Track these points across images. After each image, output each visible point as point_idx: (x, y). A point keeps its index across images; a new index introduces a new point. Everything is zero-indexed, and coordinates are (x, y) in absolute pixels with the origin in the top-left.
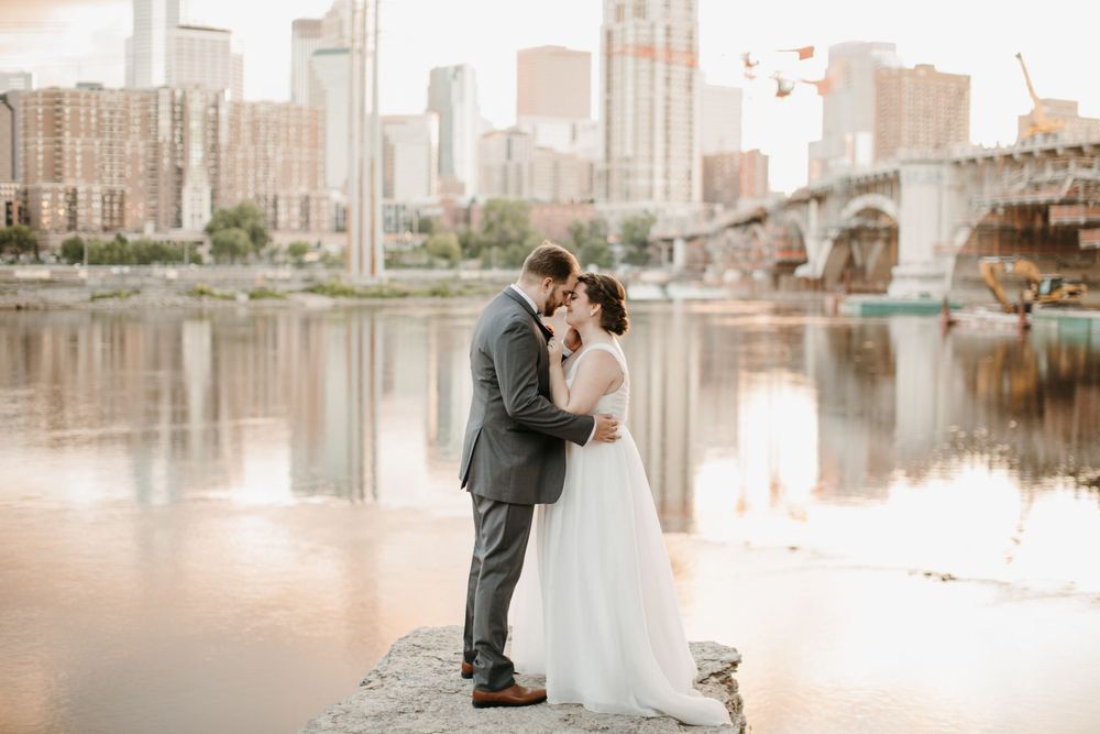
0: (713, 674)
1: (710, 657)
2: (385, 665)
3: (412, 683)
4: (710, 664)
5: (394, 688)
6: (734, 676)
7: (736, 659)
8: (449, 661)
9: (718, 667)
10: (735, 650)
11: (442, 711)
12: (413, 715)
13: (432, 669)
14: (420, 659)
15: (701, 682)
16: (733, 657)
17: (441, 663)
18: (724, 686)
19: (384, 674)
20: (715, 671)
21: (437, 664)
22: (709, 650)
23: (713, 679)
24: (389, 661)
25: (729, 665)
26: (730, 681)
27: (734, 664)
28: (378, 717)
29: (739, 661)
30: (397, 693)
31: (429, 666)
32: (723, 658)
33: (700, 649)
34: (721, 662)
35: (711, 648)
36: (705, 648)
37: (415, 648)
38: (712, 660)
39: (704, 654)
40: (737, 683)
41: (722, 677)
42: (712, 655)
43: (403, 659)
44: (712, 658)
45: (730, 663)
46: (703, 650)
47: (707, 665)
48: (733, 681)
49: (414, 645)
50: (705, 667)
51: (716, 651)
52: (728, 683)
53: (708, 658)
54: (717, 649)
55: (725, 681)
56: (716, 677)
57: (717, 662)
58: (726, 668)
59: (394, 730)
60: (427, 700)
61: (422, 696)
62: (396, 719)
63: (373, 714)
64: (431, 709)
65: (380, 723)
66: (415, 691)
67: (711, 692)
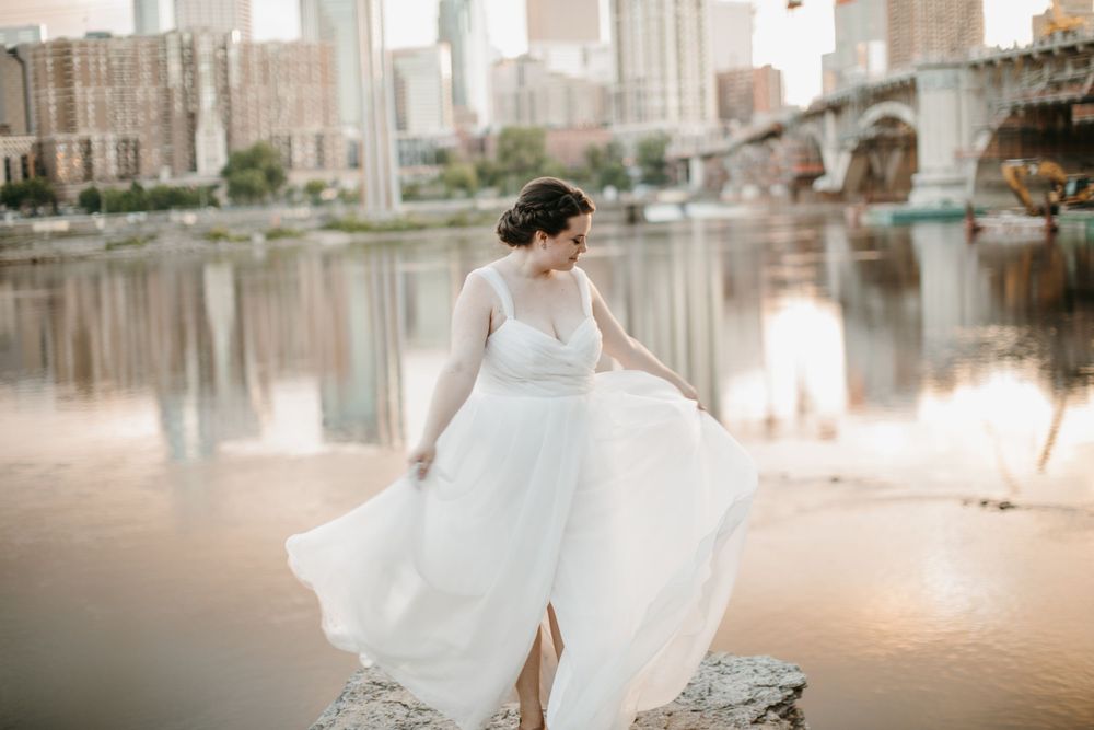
0: (771, 707)
1: (766, 681)
2: (333, 717)
4: (765, 692)
6: (798, 703)
7: (800, 683)
8: (417, 709)
9: (778, 697)
10: (797, 669)
13: (392, 722)
14: (377, 707)
15: (756, 722)
16: (795, 679)
17: (405, 711)
18: (786, 724)
20: (774, 703)
22: (764, 671)
23: (772, 715)
24: (339, 711)
25: (790, 692)
26: (794, 712)
29: (805, 686)
31: (390, 717)
32: (782, 683)
33: (750, 670)
34: (781, 688)
35: (766, 666)
36: (757, 668)
37: (375, 687)
38: (768, 686)
39: (756, 676)
40: (802, 713)
41: (783, 710)
42: (768, 678)
43: (356, 708)
44: (767, 683)
45: (794, 689)
46: (755, 671)
47: (762, 693)
48: (798, 711)
49: (374, 683)
50: (760, 698)
51: (773, 672)
52: (792, 716)
53: (763, 684)
54: (774, 668)
55: (788, 714)
56: (775, 711)
57: (774, 689)
58: (789, 696)
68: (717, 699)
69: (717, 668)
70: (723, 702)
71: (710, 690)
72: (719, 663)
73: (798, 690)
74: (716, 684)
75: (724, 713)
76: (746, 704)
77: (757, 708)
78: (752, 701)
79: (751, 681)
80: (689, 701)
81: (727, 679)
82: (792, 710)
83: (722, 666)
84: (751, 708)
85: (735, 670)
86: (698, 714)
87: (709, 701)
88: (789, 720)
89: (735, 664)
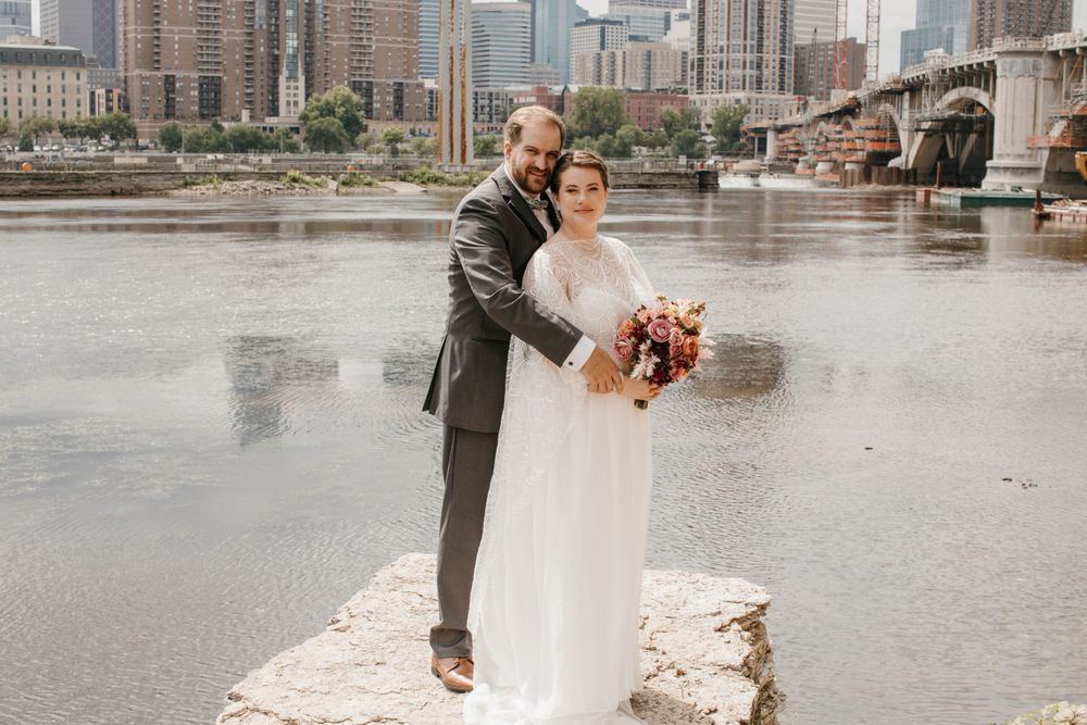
0: (735, 620)
1: (735, 598)
2: (359, 601)
3: (380, 625)
4: (733, 607)
5: (360, 632)
6: (762, 620)
7: (764, 602)
9: (741, 611)
12: (372, 668)
13: (409, 608)
14: (397, 595)
15: (719, 630)
16: (760, 598)
17: (421, 599)
18: (747, 634)
19: (354, 612)
20: (738, 616)
21: (416, 601)
22: (735, 590)
23: (736, 626)
25: (755, 609)
28: (330, 670)
29: (768, 604)
31: (407, 604)
32: (748, 600)
33: (723, 589)
34: (746, 605)
35: (737, 586)
36: (730, 587)
37: (397, 580)
38: (735, 602)
39: (727, 594)
40: (764, 629)
41: (747, 623)
42: (737, 596)
43: (379, 595)
44: (736, 600)
45: (758, 606)
46: (727, 589)
47: (729, 608)
48: (762, 626)
49: (397, 577)
50: (726, 611)
51: (742, 591)
52: (755, 629)
53: (731, 600)
54: (744, 588)
55: (751, 627)
56: (739, 624)
57: (741, 605)
58: (753, 612)
59: (345, 688)
60: (394, 649)
61: (389, 643)
62: (350, 674)
63: (326, 666)
64: (395, 660)
65: (330, 679)
66: (383, 636)
67: (729, 642)
68: (690, 610)
69: (694, 585)
70: (694, 612)
71: (685, 602)
72: (697, 581)
73: (763, 607)
74: (691, 598)
75: (693, 621)
76: (715, 615)
77: (723, 619)
78: (719, 613)
79: (722, 598)
80: (665, 609)
81: (701, 594)
82: (757, 625)
83: (699, 584)
84: (717, 618)
85: (709, 588)
86: (670, 620)
87: (682, 611)
88: (751, 632)
89: (711, 583)
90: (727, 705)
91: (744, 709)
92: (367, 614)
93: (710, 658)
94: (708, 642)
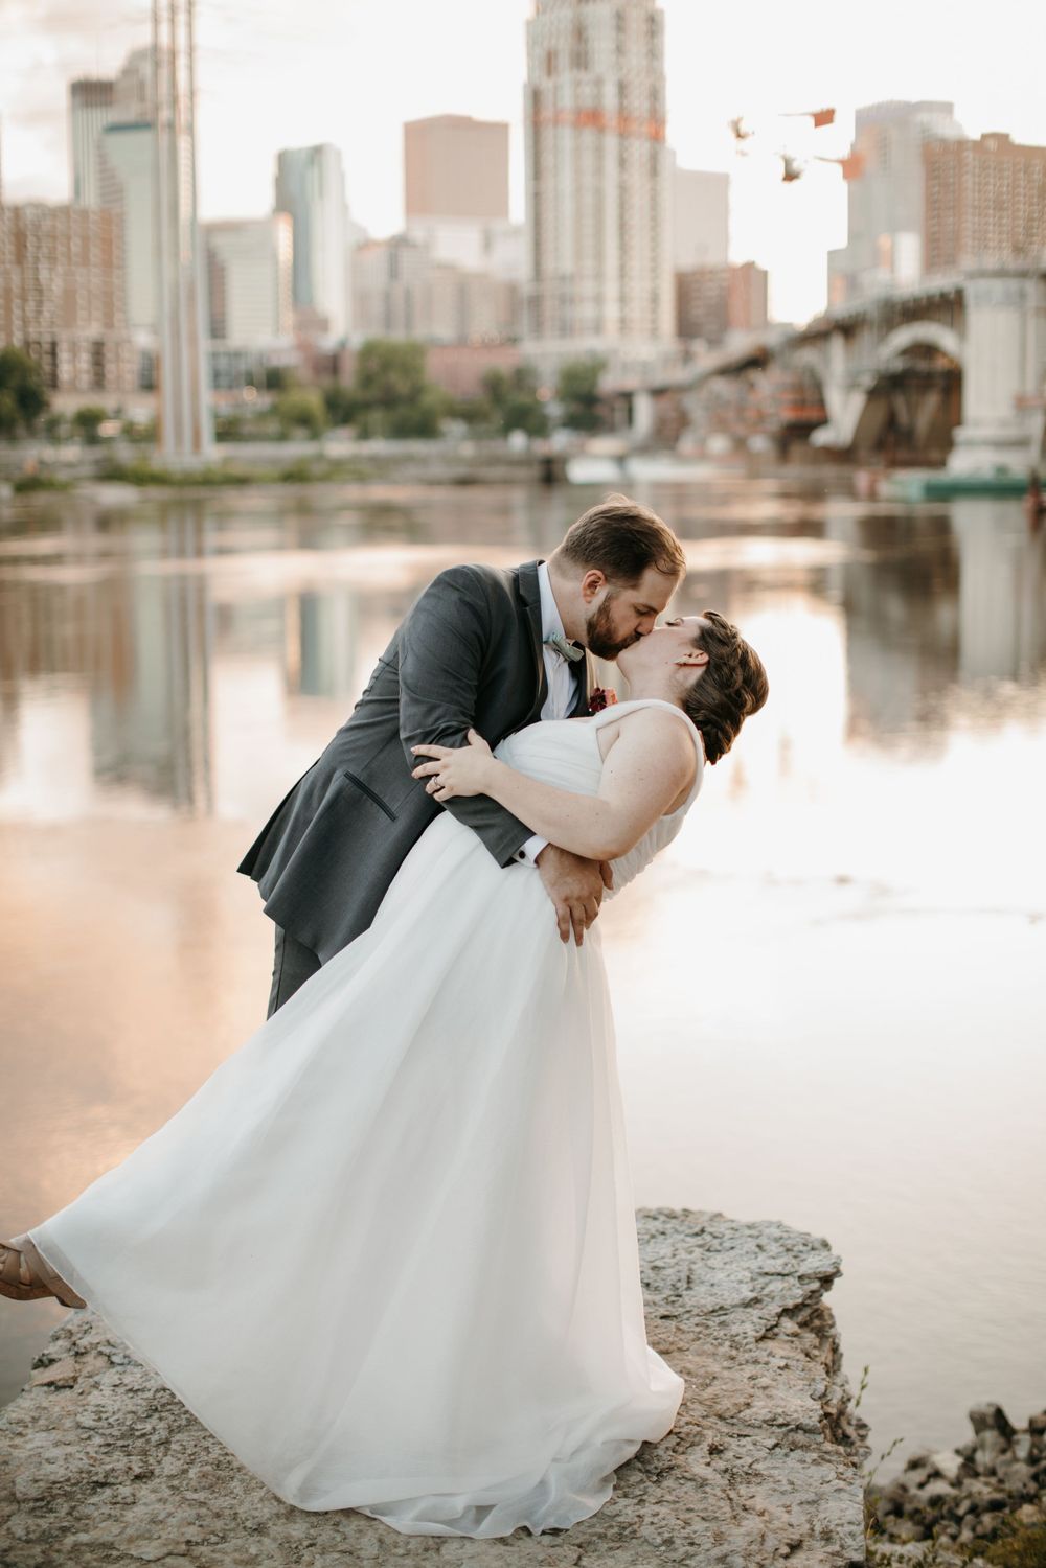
0: (787, 1312)
1: (776, 1265)
4: (777, 1285)
6: (828, 1299)
7: (831, 1270)
9: (796, 1293)
10: (826, 1245)
11: (193, 1473)
12: (127, 1490)
15: (763, 1338)
16: (823, 1263)
19: (83, 1343)
20: (790, 1303)
22: (774, 1248)
23: (788, 1325)
25: (815, 1285)
26: (820, 1316)
27: (827, 1281)
28: (45, 1501)
29: (837, 1273)
30: (99, 1413)
32: (804, 1269)
33: (751, 1245)
34: (800, 1278)
35: (777, 1240)
36: (763, 1241)
38: (779, 1274)
39: (762, 1256)
40: (831, 1316)
41: (803, 1315)
42: (780, 1261)
44: (780, 1269)
45: (820, 1279)
46: (759, 1246)
47: (771, 1287)
48: (826, 1313)
50: (767, 1296)
51: (788, 1250)
52: (817, 1323)
53: (773, 1271)
54: (789, 1243)
55: (811, 1320)
56: (791, 1318)
57: (791, 1280)
58: (813, 1292)
59: (76, 1547)
60: (164, 1434)
61: (154, 1420)
62: (83, 1510)
63: (34, 1492)
64: (170, 1465)
65: (44, 1523)
66: (140, 1403)
67: (787, 1367)
68: (700, 1297)
69: (699, 1240)
70: (710, 1303)
71: (689, 1281)
72: (703, 1231)
74: (699, 1269)
75: (714, 1322)
76: (747, 1305)
77: (764, 1313)
78: (757, 1301)
79: (754, 1265)
80: (658, 1298)
81: (716, 1260)
82: (819, 1313)
83: (707, 1237)
84: (755, 1312)
85: (727, 1244)
86: (672, 1324)
87: (689, 1299)
88: (812, 1330)
89: (729, 1234)
90: (818, 1529)
91: (852, 1534)
92: (107, 1350)
93: (761, 1409)
94: (750, 1370)
